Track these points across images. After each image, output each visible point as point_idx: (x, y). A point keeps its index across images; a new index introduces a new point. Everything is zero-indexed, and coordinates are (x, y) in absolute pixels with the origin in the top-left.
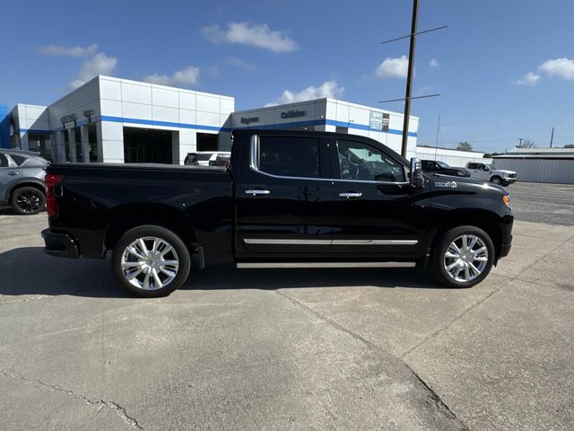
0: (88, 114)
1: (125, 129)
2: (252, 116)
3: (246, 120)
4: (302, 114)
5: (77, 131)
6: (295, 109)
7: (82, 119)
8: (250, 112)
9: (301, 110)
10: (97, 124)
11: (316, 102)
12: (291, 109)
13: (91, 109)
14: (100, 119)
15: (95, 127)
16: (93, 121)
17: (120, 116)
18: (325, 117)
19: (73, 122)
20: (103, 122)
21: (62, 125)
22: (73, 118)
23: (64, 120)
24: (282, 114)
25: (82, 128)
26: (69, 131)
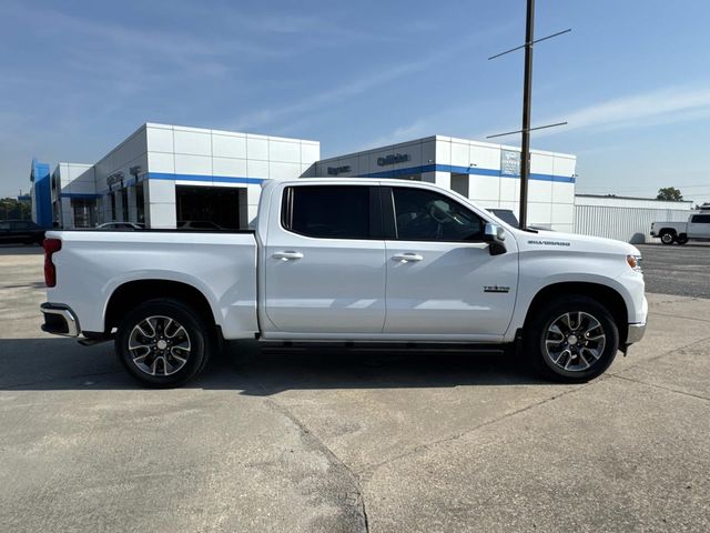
0: (135, 172)
1: (179, 188)
2: (342, 165)
3: (335, 169)
4: (404, 158)
5: (124, 191)
6: (395, 153)
7: (128, 178)
8: (338, 159)
9: (403, 154)
10: (145, 183)
11: (421, 142)
12: (390, 153)
13: (138, 164)
14: (149, 176)
15: (142, 187)
16: (140, 180)
17: (172, 172)
18: (434, 161)
19: (119, 183)
20: (150, 181)
21: (108, 187)
22: (120, 177)
23: (110, 181)
24: (380, 159)
25: (129, 189)
26: (116, 193)
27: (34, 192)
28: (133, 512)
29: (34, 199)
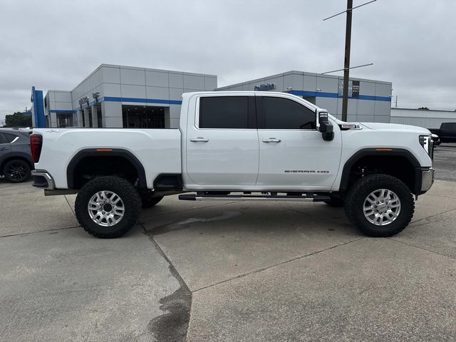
0: (96, 96)
1: (124, 107)
4: (271, 87)
5: (89, 109)
6: (266, 83)
7: (92, 100)
9: (271, 84)
10: (102, 103)
11: (283, 75)
13: (97, 92)
14: (104, 99)
15: (100, 106)
16: (100, 101)
17: (120, 97)
18: (291, 88)
19: (86, 104)
20: (105, 102)
21: (79, 106)
22: (86, 100)
23: (81, 102)
24: (256, 87)
25: (92, 107)
26: (85, 110)
27: (33, 109)
28: (58, 311)
29: (33, 113)
